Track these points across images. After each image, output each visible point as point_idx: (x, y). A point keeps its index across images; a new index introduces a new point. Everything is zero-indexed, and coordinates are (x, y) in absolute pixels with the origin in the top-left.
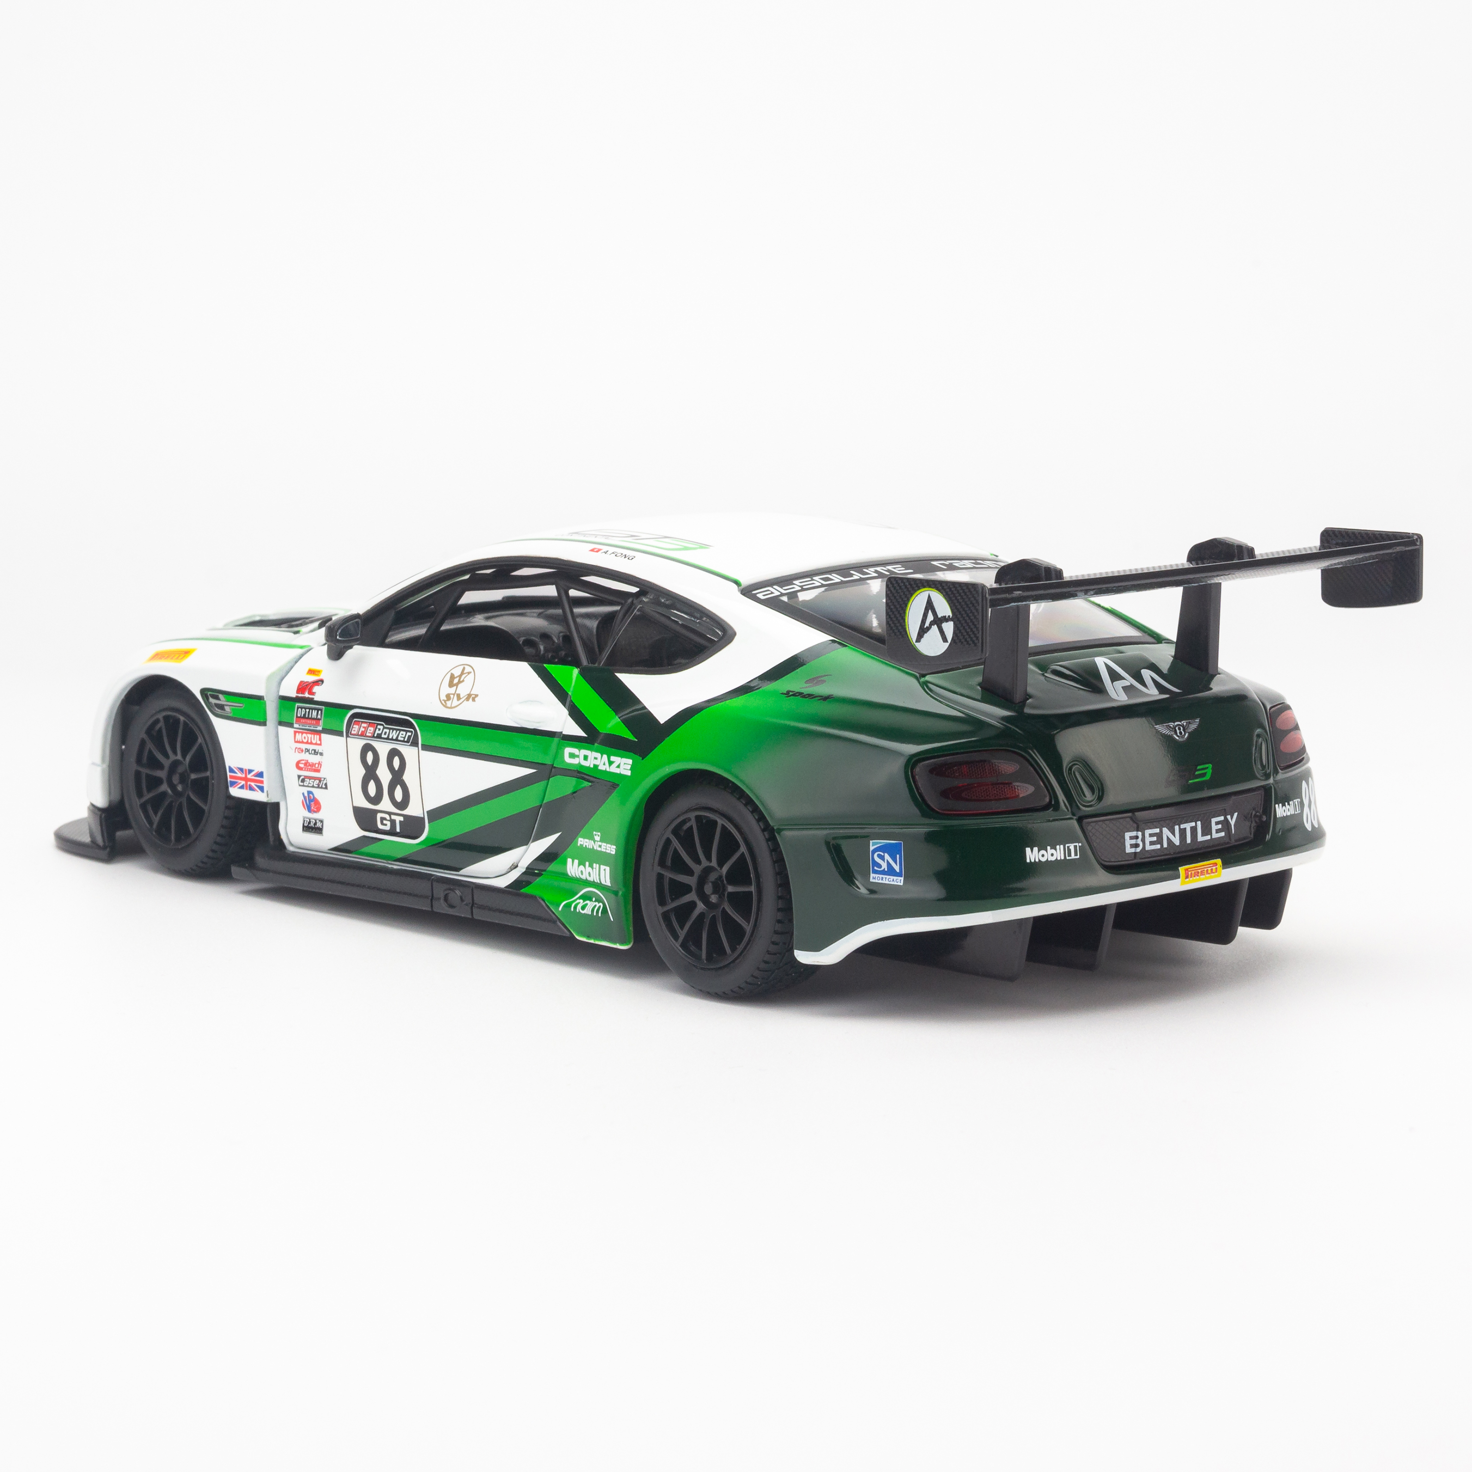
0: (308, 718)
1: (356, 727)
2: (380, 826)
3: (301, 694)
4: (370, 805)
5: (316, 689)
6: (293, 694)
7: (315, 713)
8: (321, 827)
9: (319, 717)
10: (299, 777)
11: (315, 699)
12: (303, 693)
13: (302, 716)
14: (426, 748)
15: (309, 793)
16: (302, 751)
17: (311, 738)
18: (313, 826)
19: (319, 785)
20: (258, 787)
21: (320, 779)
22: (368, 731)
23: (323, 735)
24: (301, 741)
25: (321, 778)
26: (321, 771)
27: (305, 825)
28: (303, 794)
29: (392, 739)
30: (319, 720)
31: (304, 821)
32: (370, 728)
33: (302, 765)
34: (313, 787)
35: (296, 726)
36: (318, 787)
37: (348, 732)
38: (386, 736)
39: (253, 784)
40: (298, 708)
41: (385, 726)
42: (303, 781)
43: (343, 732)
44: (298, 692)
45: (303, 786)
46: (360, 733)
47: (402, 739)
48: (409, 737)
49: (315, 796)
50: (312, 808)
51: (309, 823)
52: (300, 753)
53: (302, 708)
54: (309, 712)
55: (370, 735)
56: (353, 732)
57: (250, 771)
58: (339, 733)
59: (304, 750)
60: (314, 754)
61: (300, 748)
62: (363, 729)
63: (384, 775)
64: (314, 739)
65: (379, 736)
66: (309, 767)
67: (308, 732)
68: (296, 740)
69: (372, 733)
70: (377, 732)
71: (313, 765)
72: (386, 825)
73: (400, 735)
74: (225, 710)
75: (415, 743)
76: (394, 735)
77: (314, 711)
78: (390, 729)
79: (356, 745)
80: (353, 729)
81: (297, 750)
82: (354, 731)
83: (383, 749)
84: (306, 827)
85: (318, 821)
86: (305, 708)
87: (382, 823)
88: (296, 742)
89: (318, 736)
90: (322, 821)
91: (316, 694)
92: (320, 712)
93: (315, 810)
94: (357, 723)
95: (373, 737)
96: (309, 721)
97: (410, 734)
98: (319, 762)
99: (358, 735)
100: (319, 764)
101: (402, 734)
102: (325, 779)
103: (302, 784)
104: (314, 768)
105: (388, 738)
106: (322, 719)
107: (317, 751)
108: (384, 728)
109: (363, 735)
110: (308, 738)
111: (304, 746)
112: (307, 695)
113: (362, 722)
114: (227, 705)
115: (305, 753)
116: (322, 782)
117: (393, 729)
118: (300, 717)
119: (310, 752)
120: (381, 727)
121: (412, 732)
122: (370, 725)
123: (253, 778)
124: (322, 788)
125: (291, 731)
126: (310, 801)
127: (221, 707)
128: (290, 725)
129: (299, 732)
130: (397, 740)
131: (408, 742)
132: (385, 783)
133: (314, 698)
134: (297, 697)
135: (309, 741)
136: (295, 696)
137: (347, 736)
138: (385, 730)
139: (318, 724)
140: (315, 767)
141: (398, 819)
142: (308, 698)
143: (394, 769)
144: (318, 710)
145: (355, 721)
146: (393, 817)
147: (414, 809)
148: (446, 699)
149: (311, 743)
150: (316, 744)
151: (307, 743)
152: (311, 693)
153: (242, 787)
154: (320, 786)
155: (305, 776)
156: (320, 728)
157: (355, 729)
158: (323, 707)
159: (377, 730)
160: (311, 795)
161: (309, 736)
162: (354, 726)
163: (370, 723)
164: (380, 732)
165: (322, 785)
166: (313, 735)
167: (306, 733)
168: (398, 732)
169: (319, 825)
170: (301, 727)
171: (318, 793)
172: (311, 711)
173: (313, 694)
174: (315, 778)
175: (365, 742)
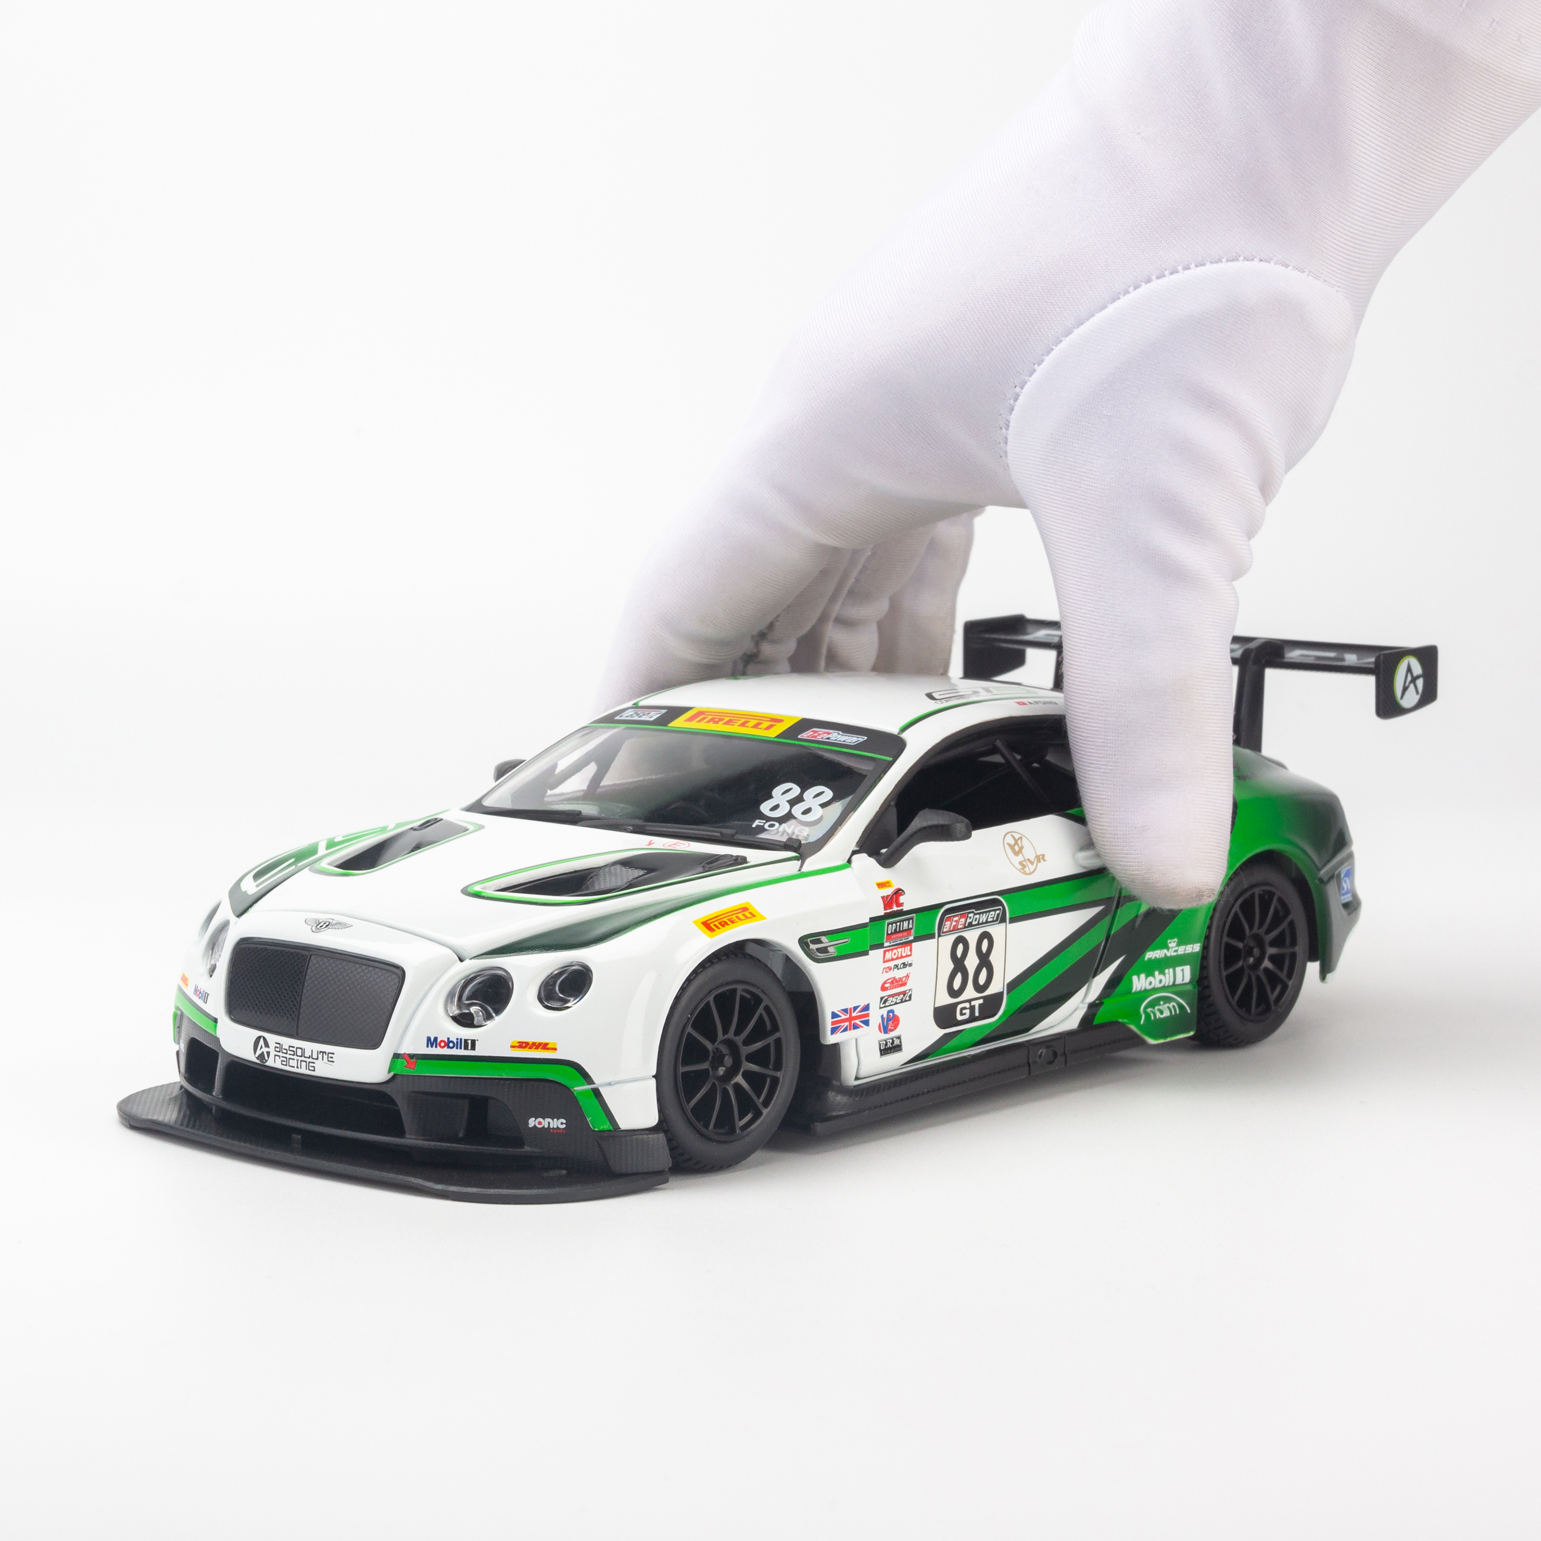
0: (900, 931)
1: (948, 923)
2: (959, 1018)
3: (890, 909)
4: (953, 999)
5: (902, 899)
6: (881, 912)
7: (906, 924)
8: (899, 1044)
9: (911, 926)
10: (882, 998)
11: (904, 910)
12: (891, 908)
13: (893, 931)
14: (1013, 920)
15: (889, 1012)
16: (890, 969)
17: (901, 952)
18: (891, 1046)
19: (902, 999)
20: (863, 1022)
21: (904, 993)
22: (960, 923)
23: (914, 944)
24: (890, 958)
25: (906, 991)
26: (908, 984)
27: (882, 1048)
28: (882, 1016)
29: (983, 923)
30: (911, 929)
31: (880, 1045)
32: (961, 920)
33: (887, 985)
34: (896, 1003)
35: (886, 944)
36: (902, 1002)
37: (940, 931)
38: (976, 923)
39: (857, 1022)
40: (888, 925)
41: (976, 912)
42: (886, 1001)
43: (934, 934)
44: (885, 909)
45: (885, 1007)
46: (951, 929)
47: (992, 919)
48: (998, 914)
49: (896, 1013)
50: (889, 1027)
51: (886, 1044)
52: (888, 972)
53: (892, 924)
54: (900, 925)
55: (961, 926)
56: (945, 930)
57: (855, 1008)
58: (931, 936)
59: (893, 967)
60: (903, 968)
61: (888, 967)
62: (954, 923)
63: (972, 962)
64: (904, 952)
65: (970, 925)
66: (896, 984)
67: (899, 946)
68: (885, 960)
69: (963, 924)
70: (969, 920)
71: (900, 981)
72: (965, 1014)
73: (990, 916)
74: (828, 952)
75: (1003, 920)
76: (983, 918)
77: (905, 922)
78: (979, 914)
79: (947, 941)
80: (945, 927)
81: (885, 970)
82: (946, 928)
83: (972, 936)
84: (883, 1050)
85: (895, 1039)
86: (896, 923)
87: (962, 1014)
88: (884, 962)
89: (909, 947)
90: (899, 1038)
91: (905, 904)
92: (911, 921)
93: (893, 1028)
94: (949, 919)
95: (965, 927)
96: (899, 935)
97: (998, 912)
98: (907, 974)
99: (950, 931)
100: (907, 976)
101: (992, 915)
102: (910, 990)
103: (884, 1005)
104: (900, 983)
105: (978, 924)
106: (914, 927)
107: (906, 964)
108: (975, 914)
109: (955, 929)
110: (898, 952)
111: (892, 964)
112: (895, 908)
113: (954, 916)
114: (829, 946)
115: (893, 970)
116: (907, 994)
117: (983, 913)
118: (892, 933)
119: (899, 967)
120: (971, 915)
121: (1000, 909)
122: (962, 916)
123: (859, 1014)
124: (906, 1001)
125: (881, 951)
126: (889, 1019)
127: (824, 950)
128: (880, 946)
129: (888, 950)
130: (987, 922)
131: (997, 920)
132: (971, 970)
133: (902, 909)
134: (885, 913)
135: (899, 956)
136: (883, 914)
137: (939, 936)
138: (976, 916)
139: (909, 934)
140: (902, 981)
141: (976, 1003)
142: (897, 910)
143: (982, 952)
144: (908, 920)
145: (947, 917)
146: (973, 1003)
147: (995, 988)
148: (1021, 867)
149: (902, 957)
150: (907, 956)
151: (897, 958)
152: (899, 905)
153: (845, 1030)
154: (904, 1000)
155: (888, 996)
156: (911, 938)
157: (947, 925)
158: (914, 915)
159: (968, 918)
160: (891, 1014)
161: (900, 950)
162: (946, 923)
163: (960, 914)
164: (971, 920)
165: (906, 997)
166: (903, 949)
167: (896, 949)
168: (988, 914)
169: (897, 1042)
170: (892, 944)
171: (899, 1010)
172: (902, 923)
173: (902, 905)
174: (898, 994)
175: (955, 936)
